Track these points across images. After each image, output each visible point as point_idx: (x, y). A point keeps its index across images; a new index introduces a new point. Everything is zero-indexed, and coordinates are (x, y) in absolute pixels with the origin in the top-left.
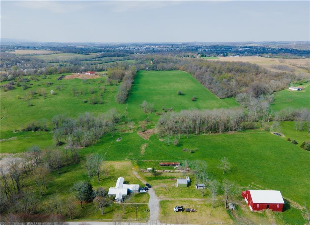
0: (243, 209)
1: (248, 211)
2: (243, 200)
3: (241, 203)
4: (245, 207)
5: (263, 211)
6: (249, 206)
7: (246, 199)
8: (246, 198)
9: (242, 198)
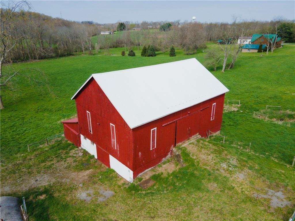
0: (82, 195)
1: (109, 193)
2: (72, 152)
3: (68, 168)
4: (91, 177)
5: (178, 156)
6: (108, 163)
7: (88, 141)
8: (87, 136)
9: (70, 145)
